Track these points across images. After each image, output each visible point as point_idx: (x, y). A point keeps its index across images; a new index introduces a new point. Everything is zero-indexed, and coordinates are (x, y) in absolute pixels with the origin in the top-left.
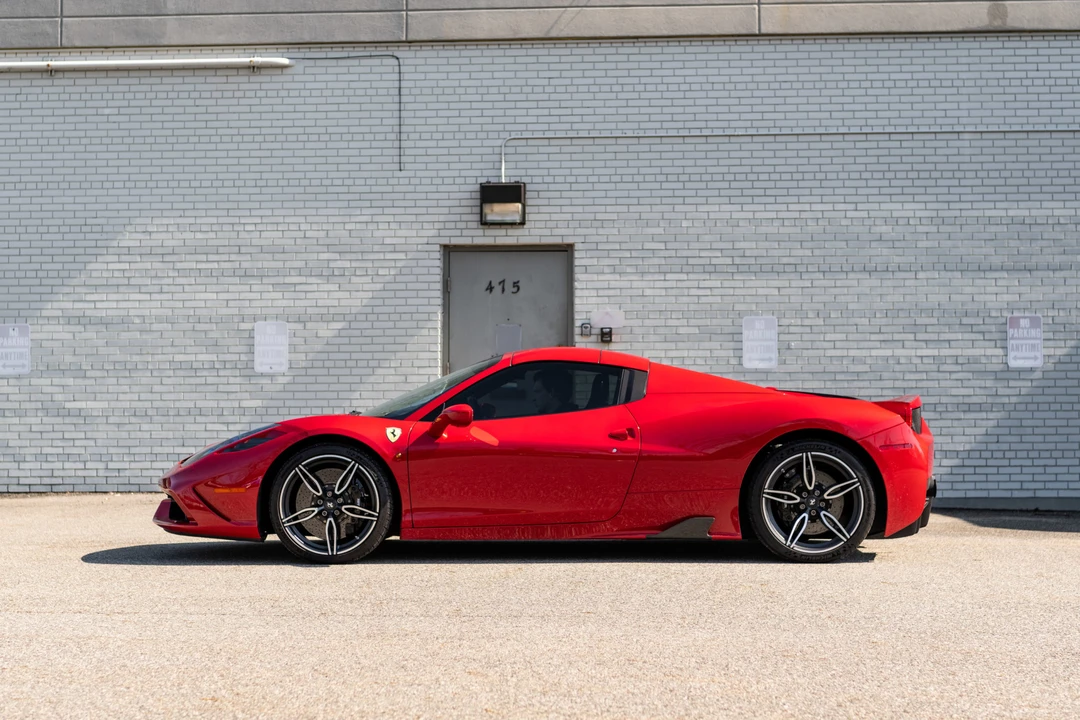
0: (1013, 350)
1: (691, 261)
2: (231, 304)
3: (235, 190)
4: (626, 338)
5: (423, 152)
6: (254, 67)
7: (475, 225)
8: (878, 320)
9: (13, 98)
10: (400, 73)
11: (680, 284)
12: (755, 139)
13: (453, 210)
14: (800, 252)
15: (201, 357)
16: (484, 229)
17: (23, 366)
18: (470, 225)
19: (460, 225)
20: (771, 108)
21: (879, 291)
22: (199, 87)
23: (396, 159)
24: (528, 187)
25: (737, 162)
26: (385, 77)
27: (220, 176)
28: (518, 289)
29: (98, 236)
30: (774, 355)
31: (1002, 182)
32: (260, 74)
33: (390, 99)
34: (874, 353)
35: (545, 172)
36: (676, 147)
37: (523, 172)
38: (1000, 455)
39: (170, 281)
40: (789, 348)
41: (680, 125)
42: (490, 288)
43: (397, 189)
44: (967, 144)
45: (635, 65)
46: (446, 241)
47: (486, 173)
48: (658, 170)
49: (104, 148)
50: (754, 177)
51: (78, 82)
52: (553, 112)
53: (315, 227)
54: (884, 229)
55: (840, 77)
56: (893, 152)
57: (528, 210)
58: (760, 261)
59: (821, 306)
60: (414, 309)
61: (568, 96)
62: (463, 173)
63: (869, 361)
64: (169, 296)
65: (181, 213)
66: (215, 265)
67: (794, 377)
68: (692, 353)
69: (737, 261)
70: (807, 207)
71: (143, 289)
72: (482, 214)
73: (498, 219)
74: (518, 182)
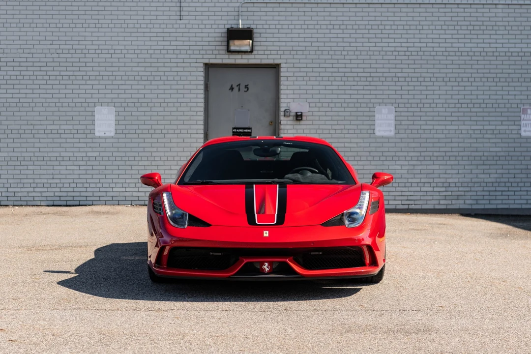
0: (523, 126)
1: (347, 75)
2: (81, 96)
3: (83, 30)
4: (309, 118)
5: (193, 9)
7: (223, 52)
8: (450, 109)
11: (340, 88)
12: (383, 6)
13: (211, 43)
14: (408, 70)
15: (63, 127)
16: (229, 55)
18: (221, 52)
19: (215, 52)
21: (451, 93)
23: (178, 13)
24: (255, 31)
25: (373, 18)
27: (74, 21)
28: (248, 89)
29: (1, 55)
30: (393, 128)
31: (519, 32)
34: (448, 127)
35: (264, 22)
36: (339, 10)
37: (251, 22)
38: (516, 184)
39: (44, 82)
40: (401, 125)
42: (232, 89)
43: (178, 30)
44: (500, 11)
46: (207, 61)
47: (230, 22)
48: (328, 23)
50: (382, 27)
53: (130, 52)
54: (454, 58)
56: (460, 14)
57: (255, 44)
58: (385, 75)
59: (419, 101)
60: (188, 100)
62: (217, 22)
63: (445, 132)
64: (44, 91)
65: (51, 42)
66: (71, 73)
67: (403, 140)
69: (373, 75)
70: (412, 45)
71: (28, 87)
72: (228, 46)
73: (237, 49)
74: (249, 28)
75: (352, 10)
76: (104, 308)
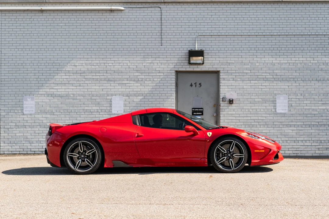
1: (259, 77)
2: (104, 90)
3: (105, 52)
4: (237, 102)
5: (169, 39)
6: (112, 10)
7: (187, 64)
8: (321, 97)
9: (29, 20)
10: (161, 13)
11: (255, 84)
12: (280, 36)
13: (179, 59)
14: (295, 74)
15: (94, 108)
16: (190, 66)
17: (32, 111)
18: (185, 64)
19: (182, 64)
20: (286, 26)
21: (321, 87)
22: (93, 17)
23: (160, 42)
24: (205, 52)
25: (274, 44)
26: (156, 14)
27: (100, 47)
28: (201, 86)
29: (58, 67)
30: (287, 108)
32: (114, 13)
33: (158, 22)
34: (320, 107)
35: (210, 47)
36: (254, 39)
37: (203, 47)
39: (83, 82)
40: (292, 106)
41: (255, 31)
42: (191, 85)
43: (160, 52)
45: (240, 11)
46: (177, 69)
47: (190, 47)
48: (248, 46)
49: (60, 37)
50: (280, 49)
51: (51, 14)
52: (213, 26)
53: (132, 64)
54: (323, 67)
55: (308, 16)
56: (326, 41)
57: (204, 59)
58: (282, 77)
59: (302, 92)
60: (166, 92)
61: (218, 21)
62: (183, 47)
63: (318, 110)
64: (83, 87)
65: (87, 59)
66: (99, 77)
67: (293, 115)
68: (260, 107)
69: (274, 77)
70: (297, 59)
71: (74, 85)
72: (189, 60)
73: (195, 62)
74: (202, 50)
75: (262, 39)
76: (131, 203)
